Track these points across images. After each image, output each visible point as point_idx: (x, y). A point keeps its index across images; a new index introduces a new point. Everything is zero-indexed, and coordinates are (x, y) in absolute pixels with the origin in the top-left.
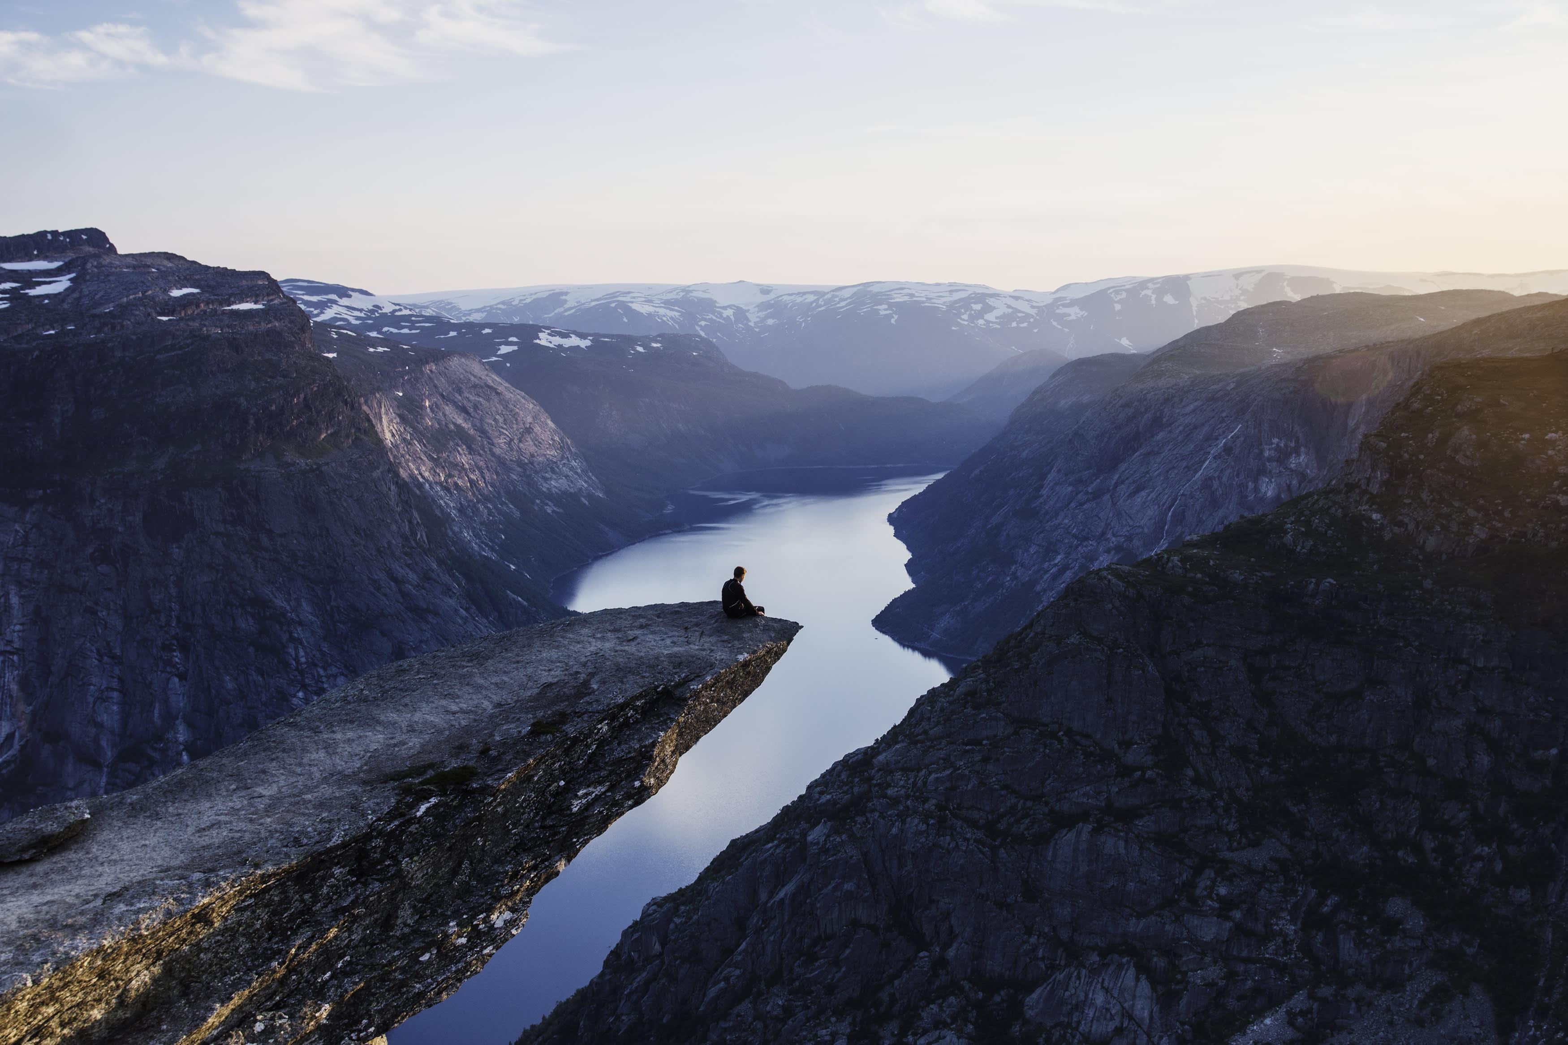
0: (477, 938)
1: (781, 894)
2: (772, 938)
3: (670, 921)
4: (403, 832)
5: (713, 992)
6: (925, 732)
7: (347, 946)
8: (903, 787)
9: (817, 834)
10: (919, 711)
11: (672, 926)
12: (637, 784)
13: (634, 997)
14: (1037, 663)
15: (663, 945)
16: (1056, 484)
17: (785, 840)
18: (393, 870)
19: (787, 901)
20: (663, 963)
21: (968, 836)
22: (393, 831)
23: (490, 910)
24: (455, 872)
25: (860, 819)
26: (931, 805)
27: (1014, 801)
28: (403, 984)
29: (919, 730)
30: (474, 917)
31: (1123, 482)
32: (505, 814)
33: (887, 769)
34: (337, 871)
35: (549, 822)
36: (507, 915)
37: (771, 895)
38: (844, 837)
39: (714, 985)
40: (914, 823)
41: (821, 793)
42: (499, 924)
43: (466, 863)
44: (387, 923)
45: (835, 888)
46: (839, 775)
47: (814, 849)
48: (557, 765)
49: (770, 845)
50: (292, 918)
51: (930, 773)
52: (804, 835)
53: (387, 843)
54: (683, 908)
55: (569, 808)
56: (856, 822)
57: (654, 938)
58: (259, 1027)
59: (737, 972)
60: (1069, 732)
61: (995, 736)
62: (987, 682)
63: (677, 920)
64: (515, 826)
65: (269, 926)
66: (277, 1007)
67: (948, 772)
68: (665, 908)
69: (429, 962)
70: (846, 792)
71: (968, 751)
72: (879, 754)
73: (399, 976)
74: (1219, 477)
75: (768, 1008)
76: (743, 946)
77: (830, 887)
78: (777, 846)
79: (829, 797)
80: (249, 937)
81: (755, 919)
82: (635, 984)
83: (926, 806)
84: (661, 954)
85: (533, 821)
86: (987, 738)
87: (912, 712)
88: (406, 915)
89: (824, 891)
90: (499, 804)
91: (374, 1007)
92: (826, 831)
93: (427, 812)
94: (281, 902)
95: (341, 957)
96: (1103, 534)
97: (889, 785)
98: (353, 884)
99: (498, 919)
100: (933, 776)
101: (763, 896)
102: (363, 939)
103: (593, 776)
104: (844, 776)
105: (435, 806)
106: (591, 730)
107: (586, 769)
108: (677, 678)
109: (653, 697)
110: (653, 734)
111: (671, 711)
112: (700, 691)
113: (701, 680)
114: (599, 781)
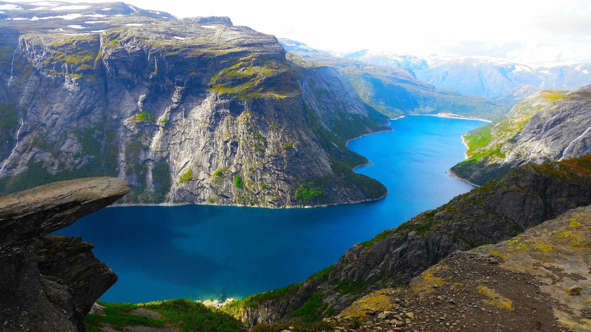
1: (397, 250)
2: (392, 263)
3: (361, 251)
5: (370, 275)
6: (455, 209)
8: (443, 224)
9: (412, 233)
10: (454, 201)
11: (361, 252)
12: (60, 224)
13: (346, 271)
14: (499, 193)
15: (358, 257)
16: (526, 132)
17: (401, 234)
19: (398, 253)
20: (357, 263)
21: (463, 245)
23: (12, 246)
24: (6, 236)
25: (427, 232)
26: (452, 232)
27: (482, 236)
29: (452, 207)
30: (7, 247)
31: (551, 135)
33: (439, 217)
35: (35, 229)
36: (17, 248)
37: (394, 249)
38: (420, 236)
39: (372, 273)
40: (445, 237)
41: (415, 221)
42: (15, 250)
45: (415, 252)
46: (422, 216)
47: (410, 238)
48: (41, 216)
49: (396, 234)
51: (454, 222)
52: (407, 233)
54: (365, 248)
55: (41, 226)
56: (425, 233)
57: (355, 255)
59: (379, 271)
60: (506, 218)
61: (479, 214)
62: (479, 195)
63: (363, 251)
67: (459, 223)
68: (360, 246)
70: (424, 223)
71: (468, 217)
72: (437, 212)
74: (589, 138)
75: (387, 284)
76: (382, 263)
77: (413, 251)
78: (398, 235)
79: (418, 223)
81: (387, 256)
82: (347, 268)
83: (450, 232)
84: (357, 260)
85: (32, 228)
86: (476, 214)
87: (451, 201)
89: (411, 252)
90: (20, 223)
92: (415, 233)
96: (540, 152)
97: (439, 223)
100: (454, 223)
101: (391, 249)
104: (424, 217)
106: (53, 209)
107: (49, 218)
108: (84, 199)
109: (75, 203)
110: (69, 212)
111: (78, 208)
112: (87, 203)
113: (89, 201)
114: (49, 222)
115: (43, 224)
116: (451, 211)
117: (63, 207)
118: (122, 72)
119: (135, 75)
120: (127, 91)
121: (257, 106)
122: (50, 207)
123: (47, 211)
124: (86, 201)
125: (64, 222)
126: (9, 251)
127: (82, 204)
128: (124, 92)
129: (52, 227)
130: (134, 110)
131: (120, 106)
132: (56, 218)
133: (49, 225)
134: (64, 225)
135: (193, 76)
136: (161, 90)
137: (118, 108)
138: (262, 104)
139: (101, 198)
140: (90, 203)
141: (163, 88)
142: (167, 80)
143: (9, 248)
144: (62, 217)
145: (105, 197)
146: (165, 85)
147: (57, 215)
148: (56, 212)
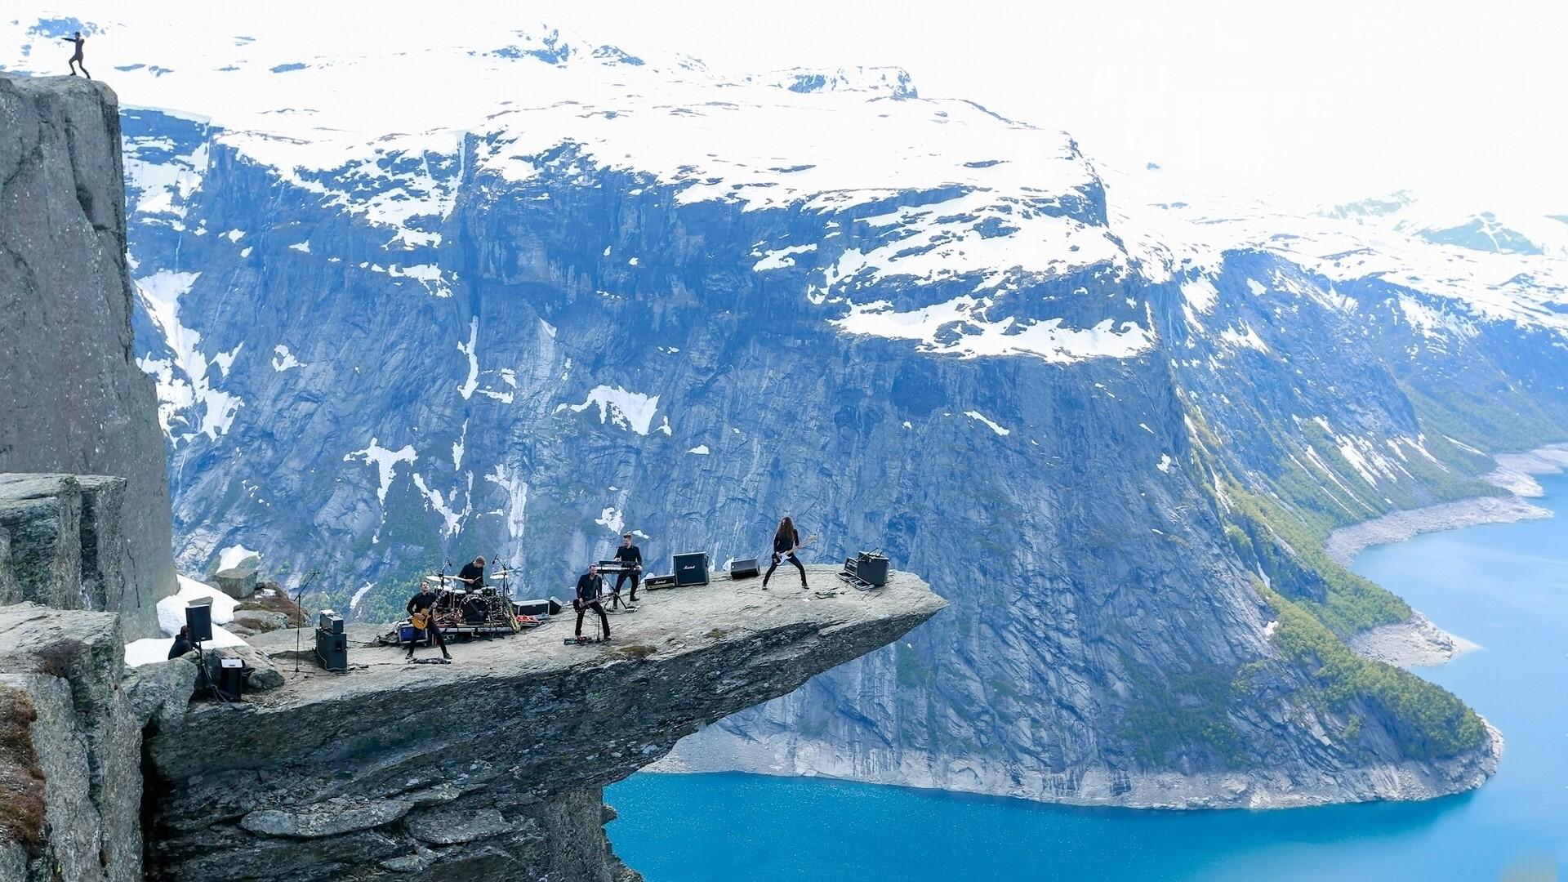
0: (628, 755)
4: (591, 676)
7: (543, 736)
12: (766, 685)
18: (580, 698)
22: (584, 674)
23: (640, 741)
24: (626, 711)
28: (571, 770)
30: (628, 742)
32: (669, 683)
34: (544, 689)
35: (700, 696)
36: (654, 748)
42: (646, 751)
43: (635, 707)
44: (572, 730)
48: (716, 660)
50: (510, 710)
53: (580, 681)
55: (715, 689)
58: (474, 767)
64: (677, 692)
65: (495, 711)
66: (490, 760)
69: (592, 762)
73: (570, 763)
80: (482, 714)
85: (691, 692)
88: (586, 729)
90: (664, 675)
91: (550, 778)
93: (611, 668)
94: (505, 698)
95: (538, 742)
98: (553, 700)
99: (647, 749)
102: (554, 736)
103: (737, 673)
105: (618, 665)
106: (746, 642)
107: (736, 667)
108: (827, 621)
109: (804, 631)
110: (790, 654)
111: (812, 642)
112: (838, 633)
113: (842, 626)
114: (740, 677)
115: (722, 684)
117: (772, 639)
118: (529, 259)
119: (572, 269)
121: (991, 388)
122: (740, 636)
123: (731, 646)
124: (832, 625)
125: (777, 682)
126: (631, 754)
127: (824, 632)
128: (533, 333)
129: (747, 694)
132: (758, 668)
133: (738, 688)
134: (777, 690)
136: (656, 326)
138: (1013, 381)
139: (871, 619)
140: (844, 631)
141: (663, 314)
142: (676, 291)
143: (634, 746)
144: (774, 668)
145: (882, 617)
146: (671, 306)
147: (759, 660)
148: (755, 652)
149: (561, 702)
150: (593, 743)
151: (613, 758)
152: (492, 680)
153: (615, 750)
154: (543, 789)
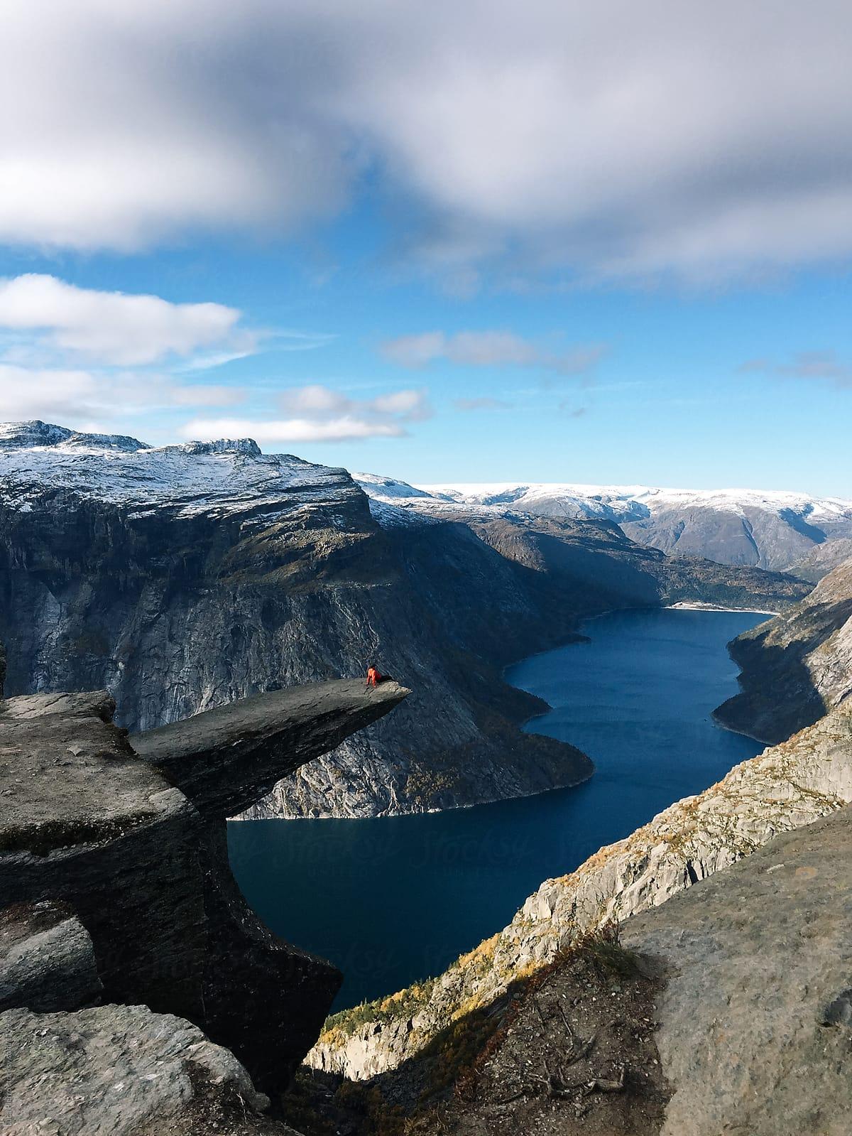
0: (250, 793)
1: (632, 888)
4: (226, 751)
6: (737, 791)
8: (719, 826)
9: (658, 851)
10: (733, 776)
12: (323, 745)
14: (820, 752)
17: (637, 852)
19: (635, 893)
23: (257, 785)
25: (687, 844)
30: (250, 786)
33: (708, 812)
35: (286, 756)
36: (264, 788)
37: (625, 887)
38: (676, 854)
40: (726, 852)
42: (260, 791)
45: (668, 889)
47: (656, 861)
48: (293, 735)
51: (739, 819)
53: (220, 754)
54: (566, 888)
55: (294, 751)
56: (685, 846)
60: (840, 802)
61: (786, 799)
62: (783, 761)
67: (751, 820)
68: (555, 887)
69: (230, 801)
70: (680, 825)
71: (766, 807)
72: (704, 801)
77: (665, 887)
78: (631, 855)
79: (668, 826)
86: (781, 800)
89: (661, 889)
90: (266, 746)
92: (665, 849)
93: (236, 745)
97: (709, 824)
100: (741, 821)
101: (620, 887)
103: (305, 740)
104: (678, 813)
105: (240, 743)
106: (309, 722)
107: (305, 737)
108: (350, 707)
109: (337, 713)
110: (333, 726)
111: (344, 719)
112: (357, 712)
113: (359, 708)
114: (307, 743)
115: (299, 748)
116: (730, 797)
117: (322, 719)
118: (41, 556)
119: (67, 561)
120: (50, 596)
122: (305, 719)
123: (300, 726)
124: (353, 708)
125: (328, 743)
126: (252, 793)
127: (350, 713)
128: (45, 598)
130: (65, 631)
131: (37, 626)
132: (317, 736)
133: (307, 748)
135: (185, 555)
137: (32, 631)
139: (373, 703)
140: (361, 711)
141: (125, 582)
142: (132, 568)
143: (253, 788)
144: (326, 734)
145: (379, 701)
146: (129, 577)
147: (317, 732)
148: (313, 728)
149: (210, 768)
150: (229, 789)
151: (241, 797)
152: (171, 760)
153: (243, 792)
154: (204, 820)
